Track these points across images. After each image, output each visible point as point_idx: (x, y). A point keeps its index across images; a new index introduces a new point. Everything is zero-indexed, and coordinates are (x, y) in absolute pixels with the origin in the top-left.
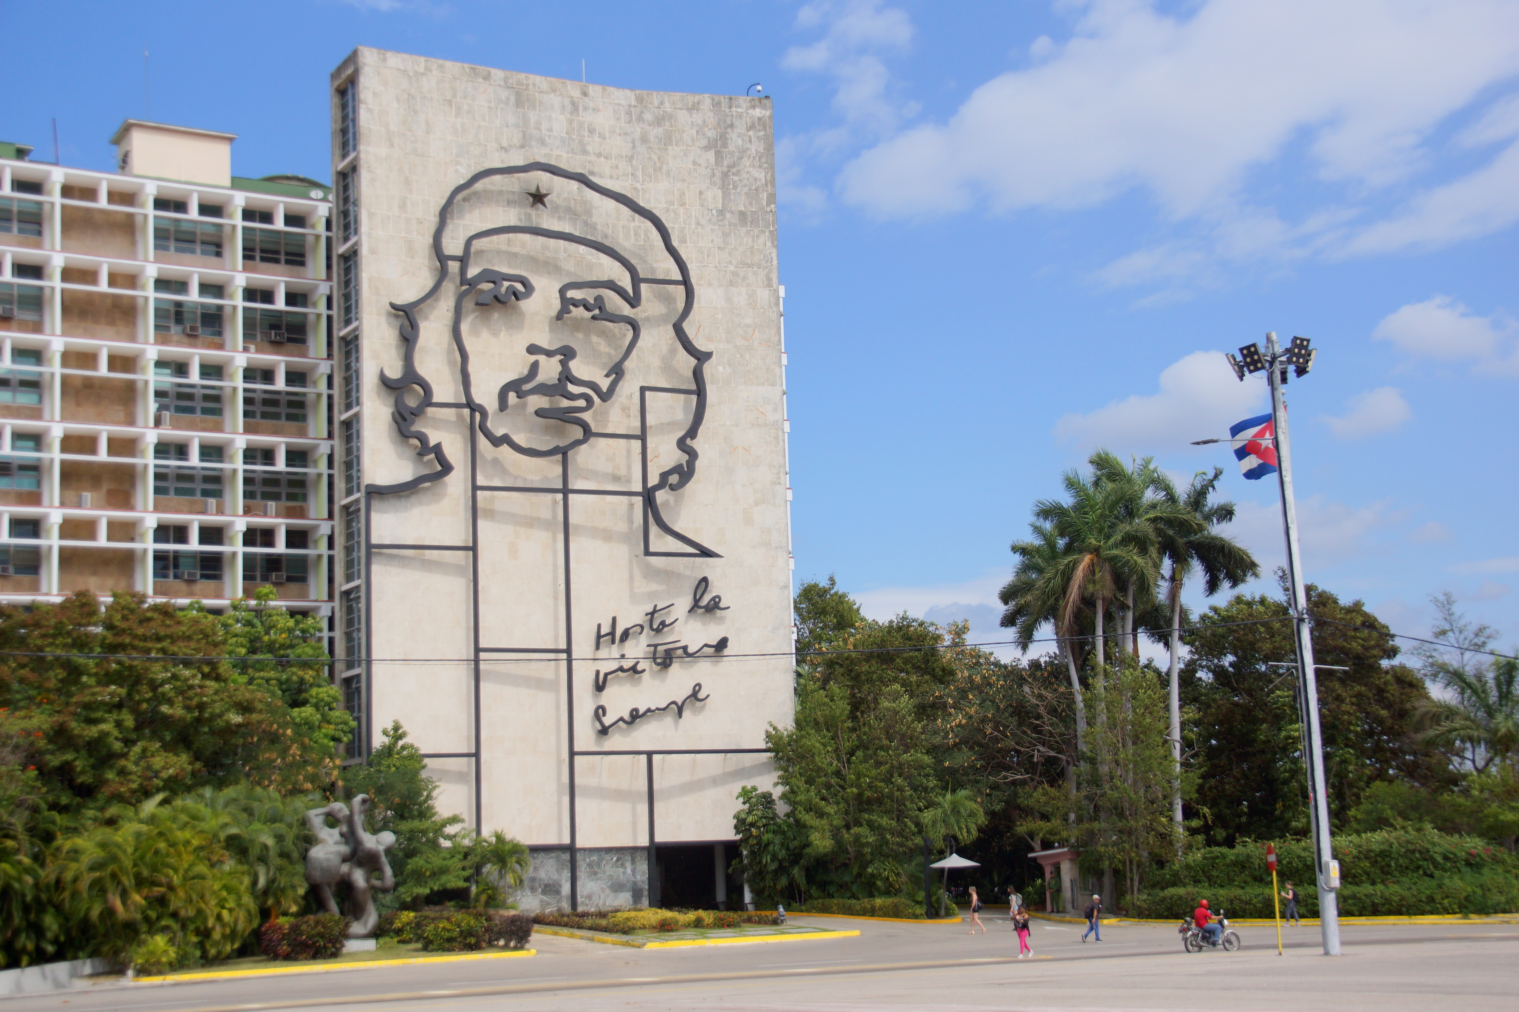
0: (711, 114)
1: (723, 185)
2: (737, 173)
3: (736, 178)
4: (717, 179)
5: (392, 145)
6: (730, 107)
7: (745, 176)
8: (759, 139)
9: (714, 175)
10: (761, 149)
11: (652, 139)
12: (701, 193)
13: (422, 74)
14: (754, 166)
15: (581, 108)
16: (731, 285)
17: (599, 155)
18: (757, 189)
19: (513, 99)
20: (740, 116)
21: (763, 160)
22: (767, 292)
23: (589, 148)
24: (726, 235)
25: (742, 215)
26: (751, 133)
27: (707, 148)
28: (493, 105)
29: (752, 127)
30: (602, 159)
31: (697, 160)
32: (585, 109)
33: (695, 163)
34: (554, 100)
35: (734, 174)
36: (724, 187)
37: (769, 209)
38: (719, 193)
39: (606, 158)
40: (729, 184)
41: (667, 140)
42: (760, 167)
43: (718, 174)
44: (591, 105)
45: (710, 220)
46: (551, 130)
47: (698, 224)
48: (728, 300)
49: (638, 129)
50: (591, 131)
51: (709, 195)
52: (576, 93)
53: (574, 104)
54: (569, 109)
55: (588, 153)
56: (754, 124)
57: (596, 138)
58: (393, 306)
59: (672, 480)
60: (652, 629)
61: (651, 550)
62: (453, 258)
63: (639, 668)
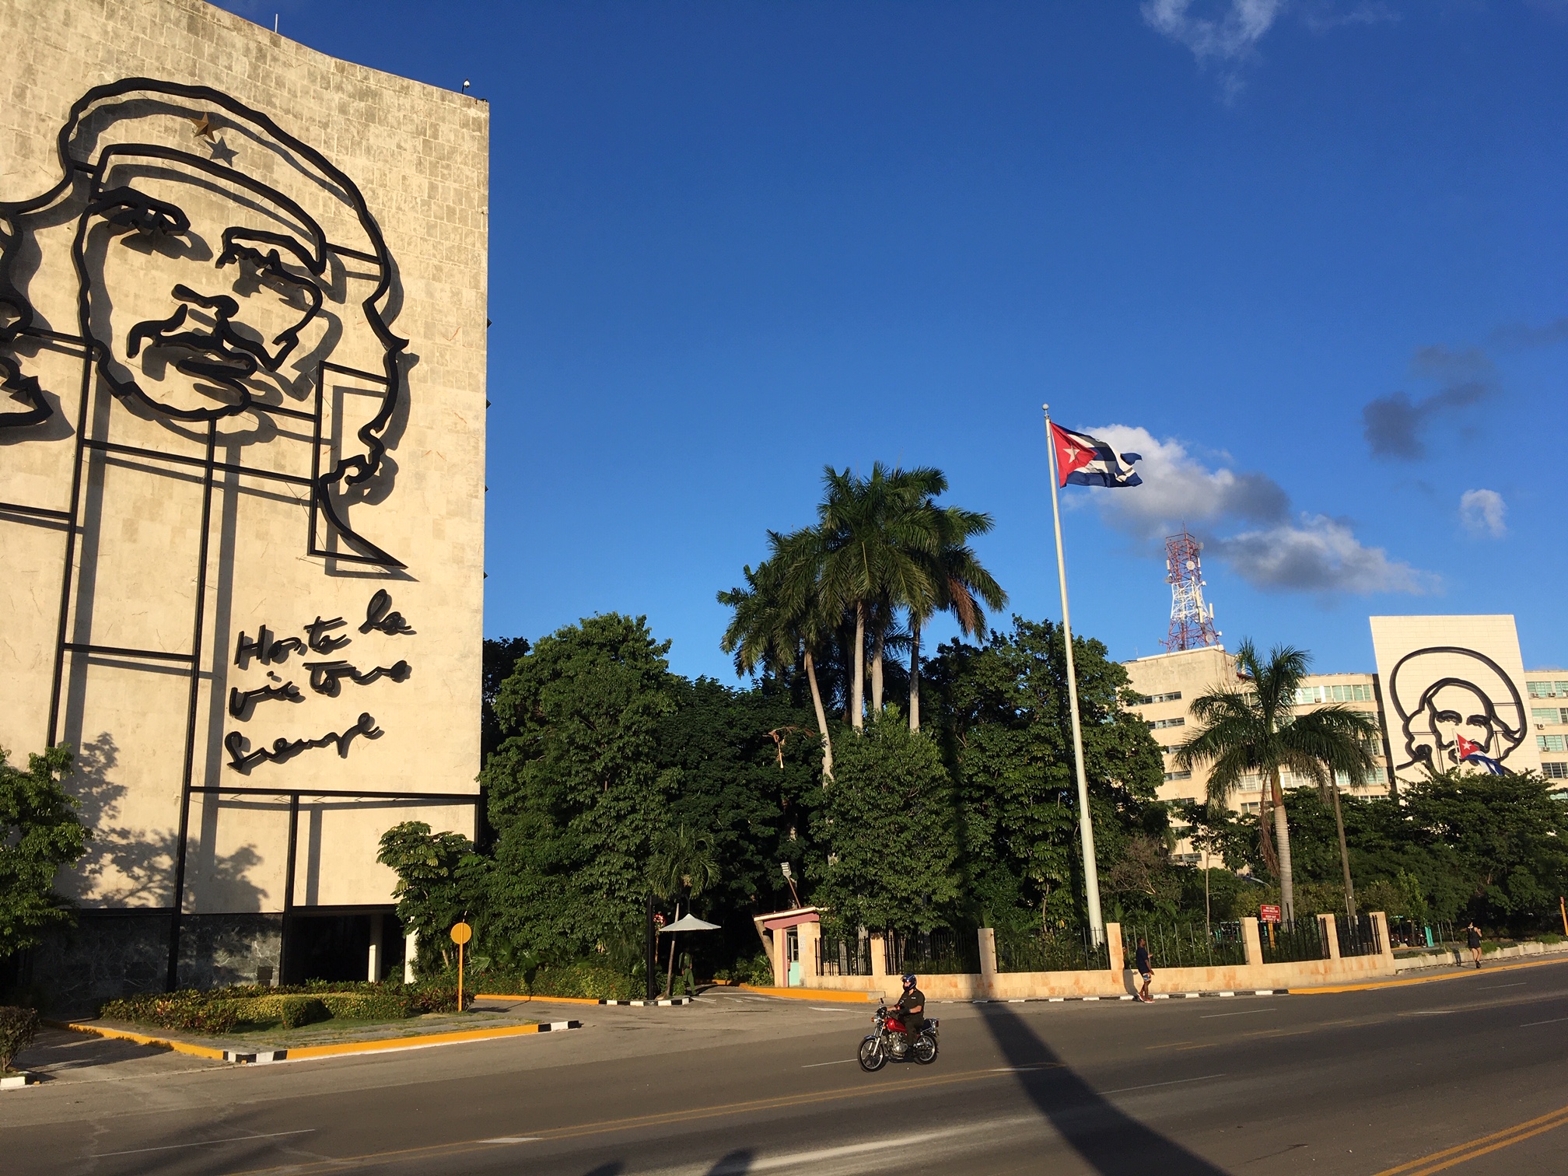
0: (421, 102)
2: (448, 167)
3: (445, 171)
5: (14, 24)
6: (443, 100)
7: (454, 171)
8: (473, 138)
9: (420, 163)
10: (475, 150)
11: (351, 110)
12: (404, 178)
14: (466, 164)
15: (269, 57)
16: (434, 279)
17: (287, 112)
18: (468, 188)
19: (184, 22)
20: (453, 111)
21: (477, 160)
22: (474, 294)
23: (277, 102)
24: (430, 228)
25: (449, 209)
26: (465, 130)
27: (413, 134)
28: (157, 20)
29: (465, 125)
31: (403, 144)
32: (275, 59)
33: (399, 146)
34: (238, 40)
35: (443, 167)
36: (431, 178)
37: (480, 210)
38: (425, 182)
39: (295, 116)
40: (436, 176)
41: (370, 117)
42: (473, 167)
43: (425, 162)
44: (282, 58)
45: (413, 207)
46: (230, 68)
47: (399, 208)
48: (430, 294)
49: (336, 98)
50: (279, 84)
51: (414, 182)
52: (264, 40)
53: (261, 50)
54: (254, 54)
55: (275, 107)
56: (467, 123)
57: (285, 93)
59: (349, 472)
60: (312, 645)
61: (317, 548)
62: (84, 167)
63: (291, 690)
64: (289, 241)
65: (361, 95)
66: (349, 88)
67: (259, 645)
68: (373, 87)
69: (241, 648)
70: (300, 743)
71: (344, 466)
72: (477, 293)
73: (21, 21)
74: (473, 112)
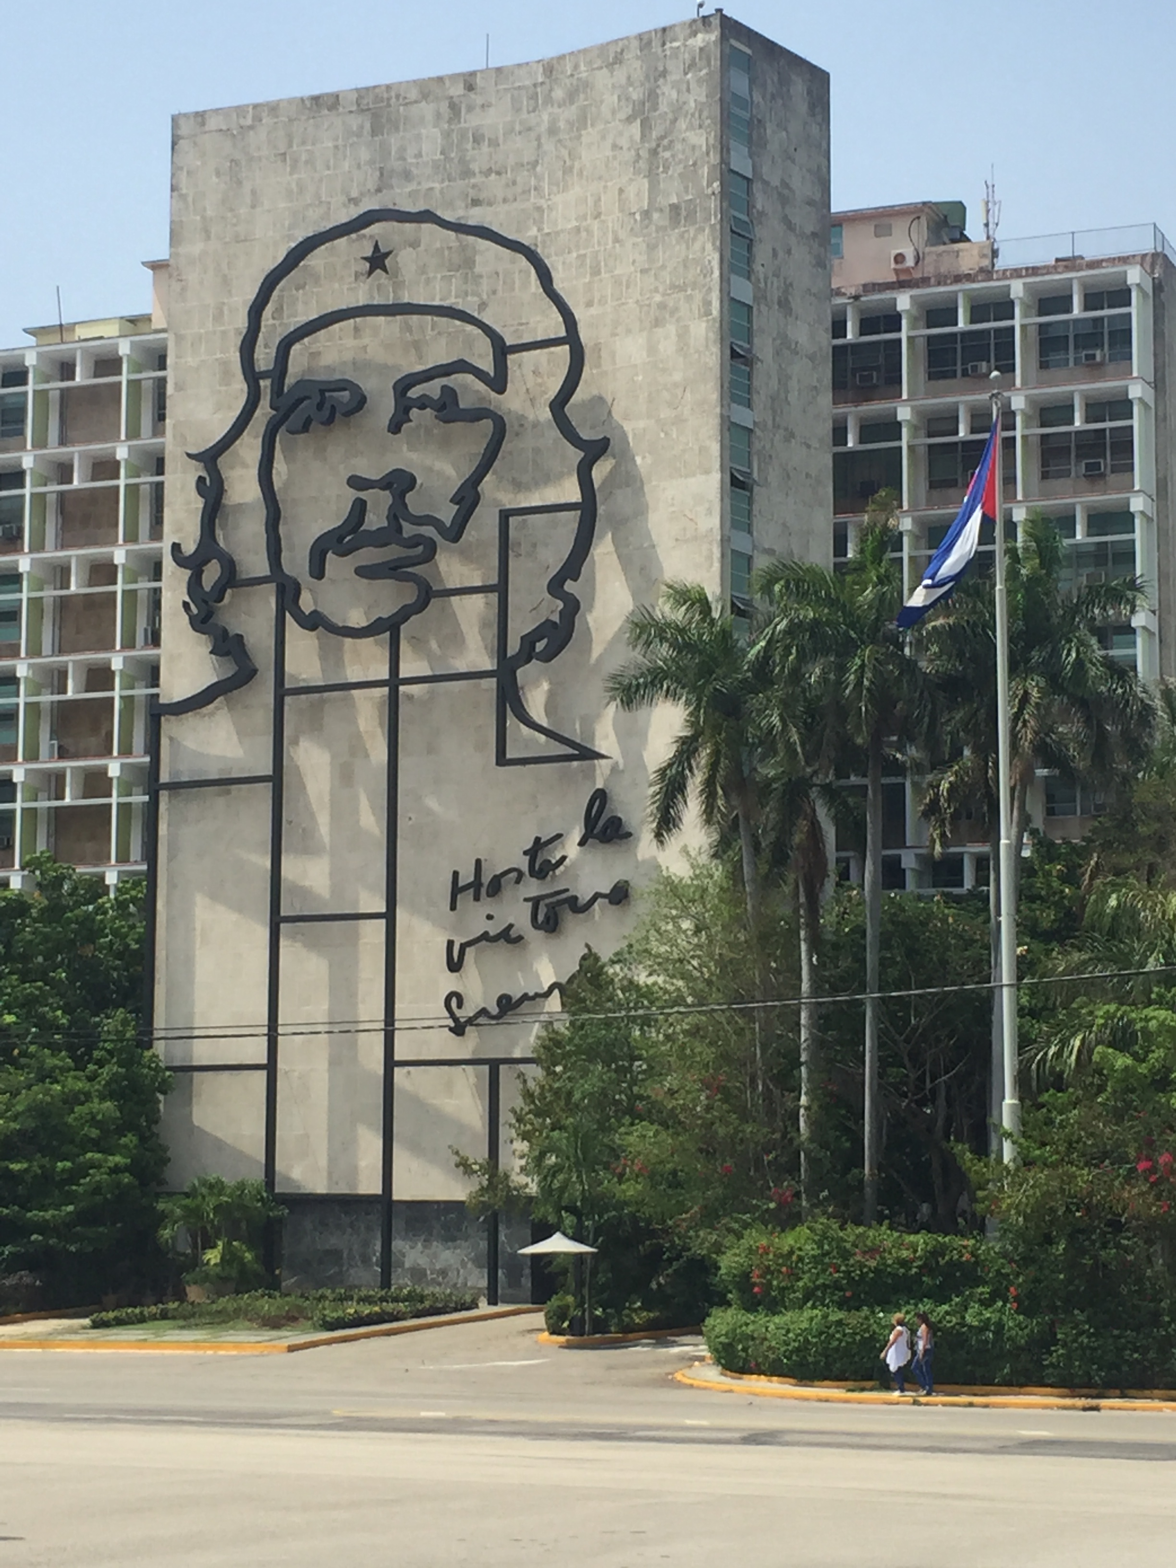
0: (637, 64)
1: (650, 170)
2: (670, 146)
3: (667, 154)
4: (643, 165)
6: (664, 44)
7: (678, 146)
8: (699, 81)
9: (638, 155)
10: (703, 99)
11: (562, 124)
12: (621, 191)
13: (251, 127)
14: (691, 127)
15: (463, 110)
16: (657, 325)
18: (695, 164)
21: (705, 114)
22: (704, 325)
23: (475, 167)
24: (652, 248)
25: (675, 208)
26: (689, 76)
27: (630, 119)
28: (340, 142)
29: (691, 66)
31: (618, 141)
33: (615, 147)
34: (427, 109)
35: (666, 149)
36: (652, 175)
37: (710, 191)
38: (644, 184)
39: (499, 173)
40: (658, 168)
41: (581, 122)
42: (700, 127)
43: (644, 154)
44: (478, 101)
45: (632, 229)
47: (616, 240)
48: (652, 349)
49: (545, 117)
50: (477, 140)
51: (631, 191)
52: (457, 90)
53: (454, 107)
54: (446, 117)
55: (474, 174)
56: (694, 59)
57: (485, 148)
58: (189, 455)
59: (540, 646)
60: (533, 873)
61: (509, 756)
62: (264, 375)
63: (513, 933)
64: (461, 366)
65: (572, 96)
66: (559, 93)
67: (476, 885)
68: (584, 75)
69: (456, 890)
70: (525, 997)
71: (528, 641)
72: (708, 321)
73: (213, 229)
74: (700, 40)
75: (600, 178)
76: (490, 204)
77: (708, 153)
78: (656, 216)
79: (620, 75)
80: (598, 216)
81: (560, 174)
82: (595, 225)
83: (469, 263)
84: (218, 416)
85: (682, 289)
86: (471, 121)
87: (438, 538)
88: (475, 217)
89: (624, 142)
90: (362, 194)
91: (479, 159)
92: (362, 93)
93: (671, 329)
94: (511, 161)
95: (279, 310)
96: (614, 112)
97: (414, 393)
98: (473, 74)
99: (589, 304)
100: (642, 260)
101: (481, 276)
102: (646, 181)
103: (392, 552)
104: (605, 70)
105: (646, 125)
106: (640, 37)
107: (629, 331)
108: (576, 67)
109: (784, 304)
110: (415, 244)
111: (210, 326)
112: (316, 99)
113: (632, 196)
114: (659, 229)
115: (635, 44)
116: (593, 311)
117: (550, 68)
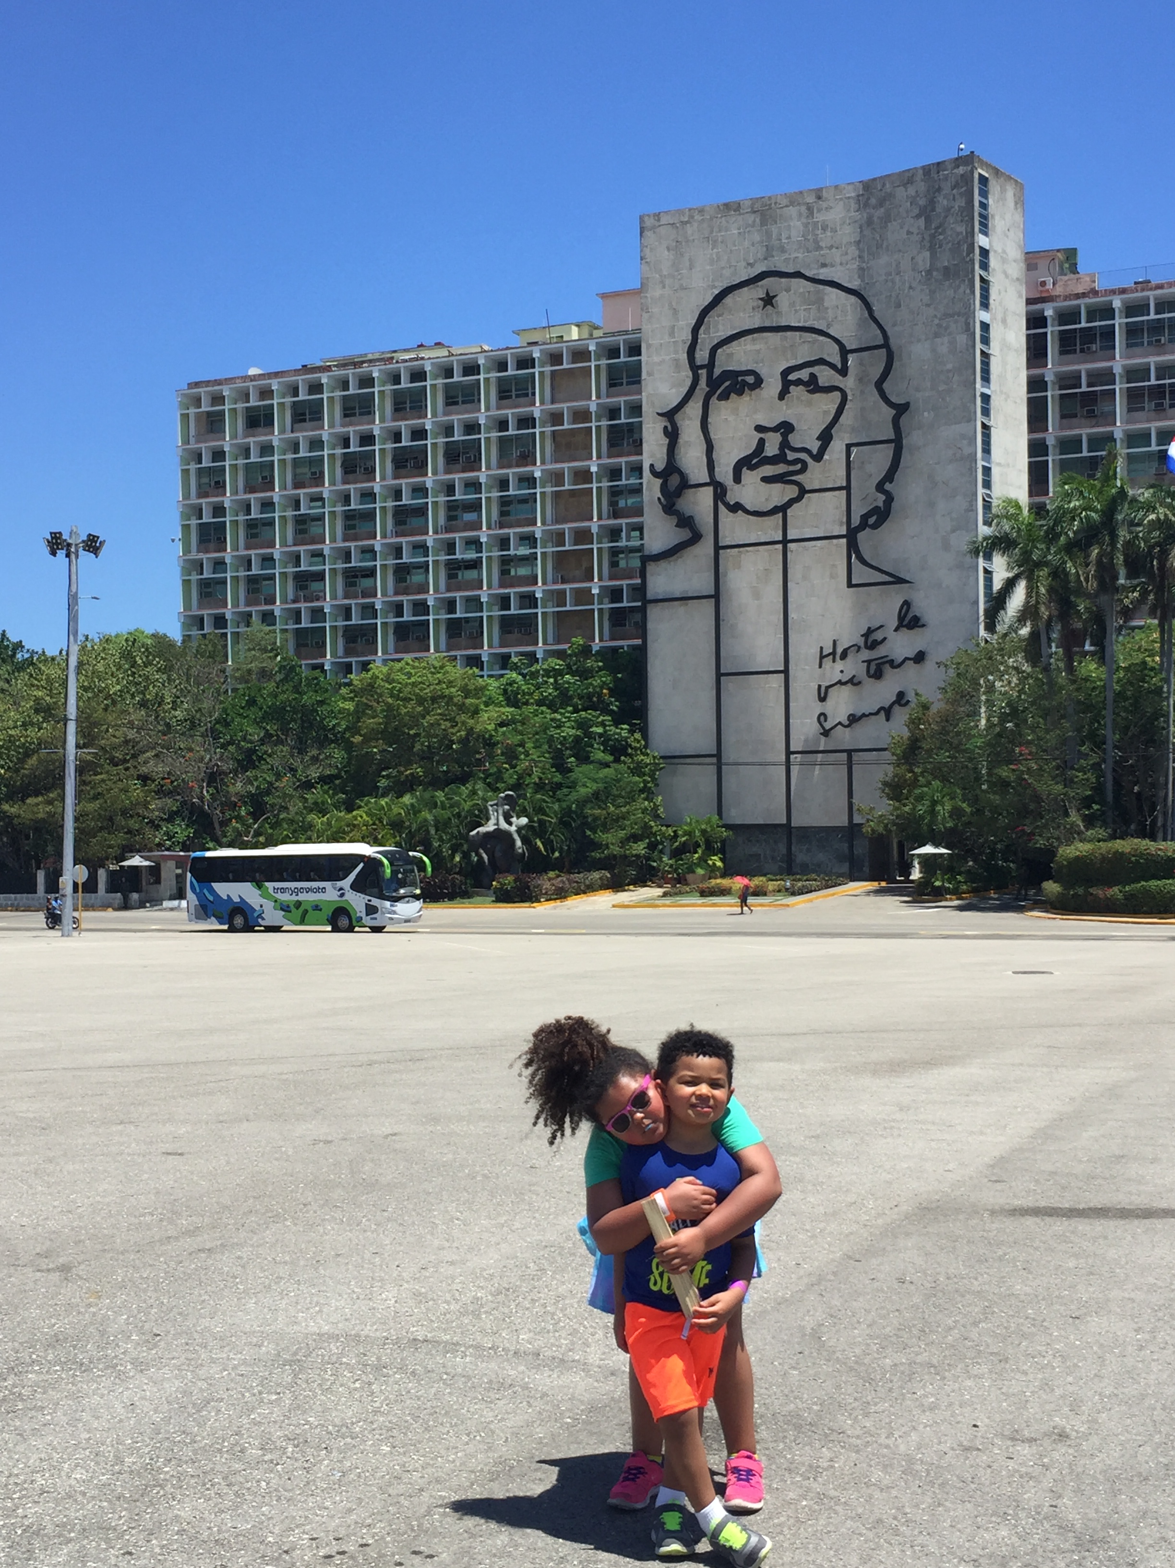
0: (922, 184)
1: (931, 246)
2: (943, 232)
3: (941, 237)
4: (926, 243)
5: (664, 287)
6: (938, 172)
7: (949, 232)
8: (961, 194)
9: (923, 239)
10: (963, 204)
11: (875, 219)
12: (913, 259)
13: (687, 223)
14: (956, 222)
17: (831, 248)
18: (959, 243)
19: (758, 220)
20: (946, 178)
22: (966, 337)
23: (822, 244)
24: (932, 292)
25: (947, 269)
26: (955, 191)
27: (918, 216)
28: (741, 231)
29: (956, 186)
30: (834, 250)
31: (911, 229)
32: (819, 210)
33: (909, 233)
35: (940, 234)
36: (932, 249)
37: (968, 259)
38: (927, 254)
40: (936, 245)
41: (887, 219)
42: (962, 221)
43: (927, 238)
44: (824, 206)
45: (920, 281)
46: (789, 238)
47: (911, 287)
48: (934, 350)
49: (865, 215)
50: (824, 228)
51: (919, 259)
52: (810, 199)
53: (810, 209)
54: (805, 215)
55: (821, 248)
56: (957, 183)
57: (829, 234)
58: (658, 414)
59: (872, 520)
60: (867, 647)
61: (854, 582)
62: (702, 367)
63: (855, 681)
64: (821, 362)
65: (881, 203)
66: (873, 201)
67: (833, 653)
68: (889, 191)
69: (822, 657)
70: (864, 715)
71: (865, 518)
72: (968, 334)
73: (668, 282)
74: (961, 170)
75: (900, 251)
76: (832, 266)
77: (967, 237)
78: (935, 273)
79: (911, 191)
80: (898, 273)
81: (874, 249)
82: (897, 278)
83: (819, 301)
84: (674, 390)
85: (952, 316)
86: (819, 217)
87: (809, 460)
88: (824, 274)
89: (915, 231)
90: (755, 262)
91: (825, 239)
92: (755, 200)
93: (946, 340)
94: (844, 242)
95: (707, 331)
96: (907, 212)
97: (792, 377)
98: (821, 190)
99: (894, 325)
100: (926, 299)
101: (827, 308)
102: (928, 254)
103: (781, 468)
104: (902, 188)
105: (928, 220)
106: (923, 168)
107: (919, 341)
108: (884, 185)
109: (1004, 321)
110: (788, 290)
111: (667, 338)
112: (727, 206)
113: (921, 263)
114: (936, 281)
115: (921, 172)
116: (896, 328)
117: (868, 186)
